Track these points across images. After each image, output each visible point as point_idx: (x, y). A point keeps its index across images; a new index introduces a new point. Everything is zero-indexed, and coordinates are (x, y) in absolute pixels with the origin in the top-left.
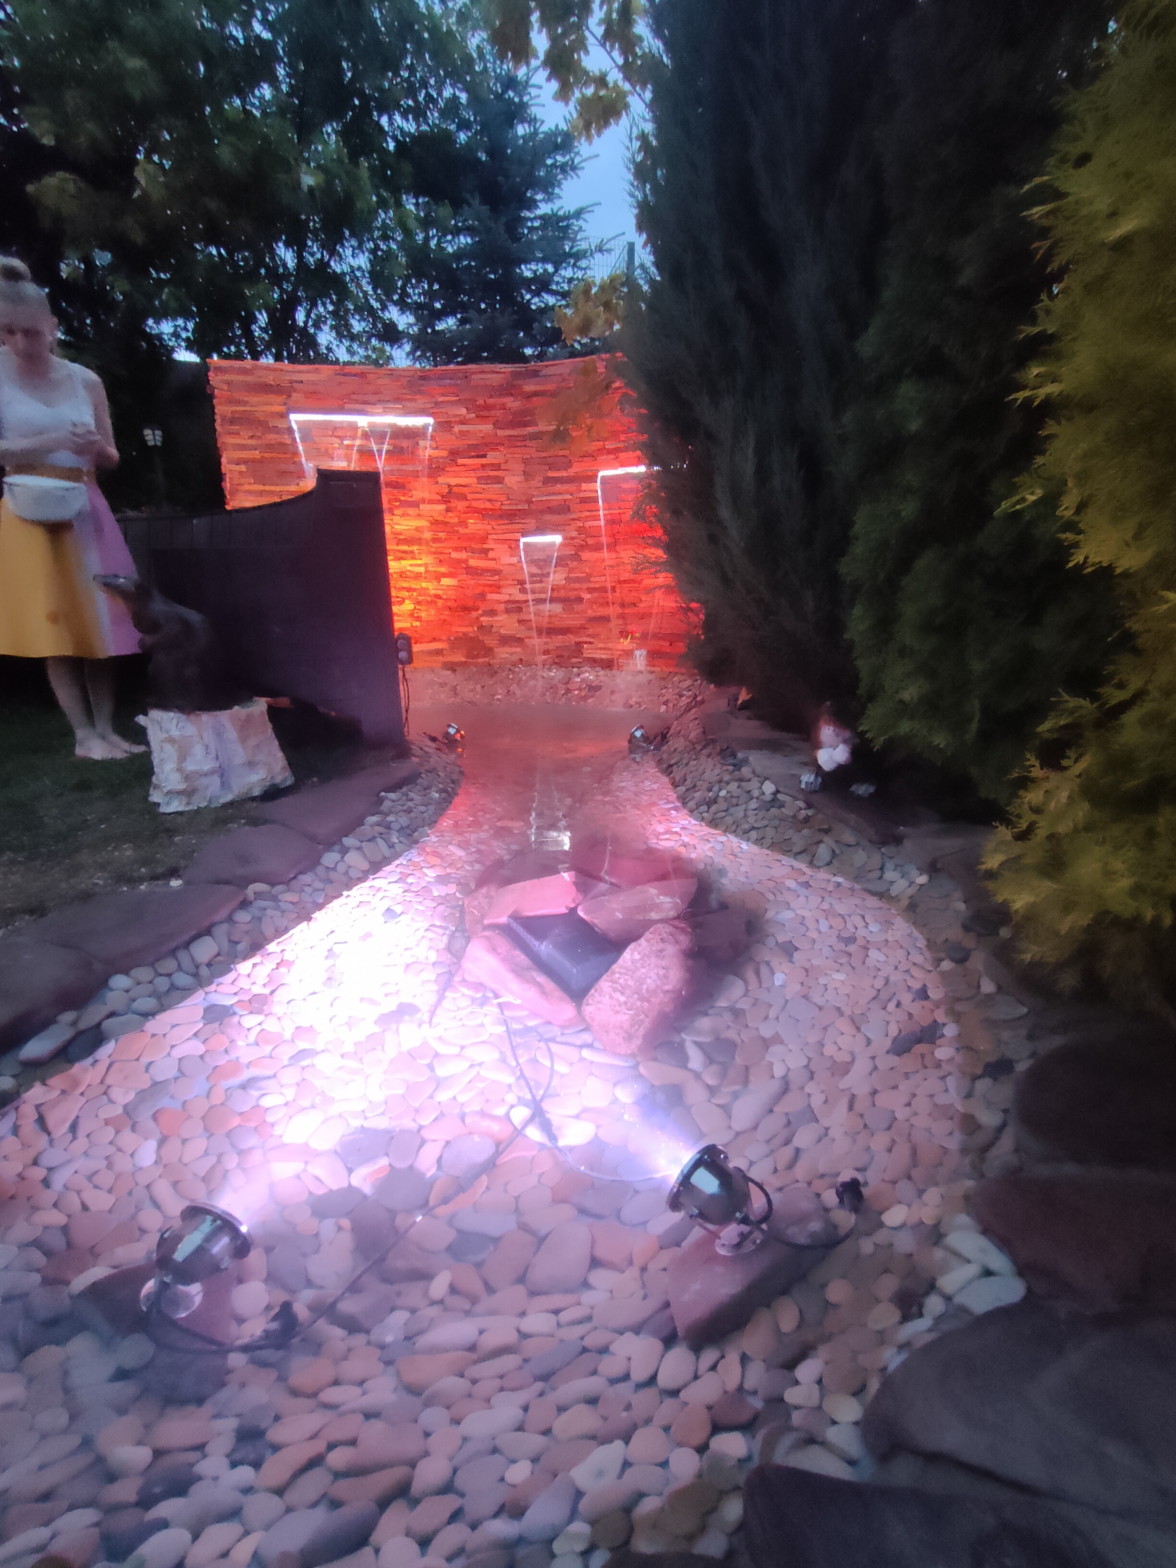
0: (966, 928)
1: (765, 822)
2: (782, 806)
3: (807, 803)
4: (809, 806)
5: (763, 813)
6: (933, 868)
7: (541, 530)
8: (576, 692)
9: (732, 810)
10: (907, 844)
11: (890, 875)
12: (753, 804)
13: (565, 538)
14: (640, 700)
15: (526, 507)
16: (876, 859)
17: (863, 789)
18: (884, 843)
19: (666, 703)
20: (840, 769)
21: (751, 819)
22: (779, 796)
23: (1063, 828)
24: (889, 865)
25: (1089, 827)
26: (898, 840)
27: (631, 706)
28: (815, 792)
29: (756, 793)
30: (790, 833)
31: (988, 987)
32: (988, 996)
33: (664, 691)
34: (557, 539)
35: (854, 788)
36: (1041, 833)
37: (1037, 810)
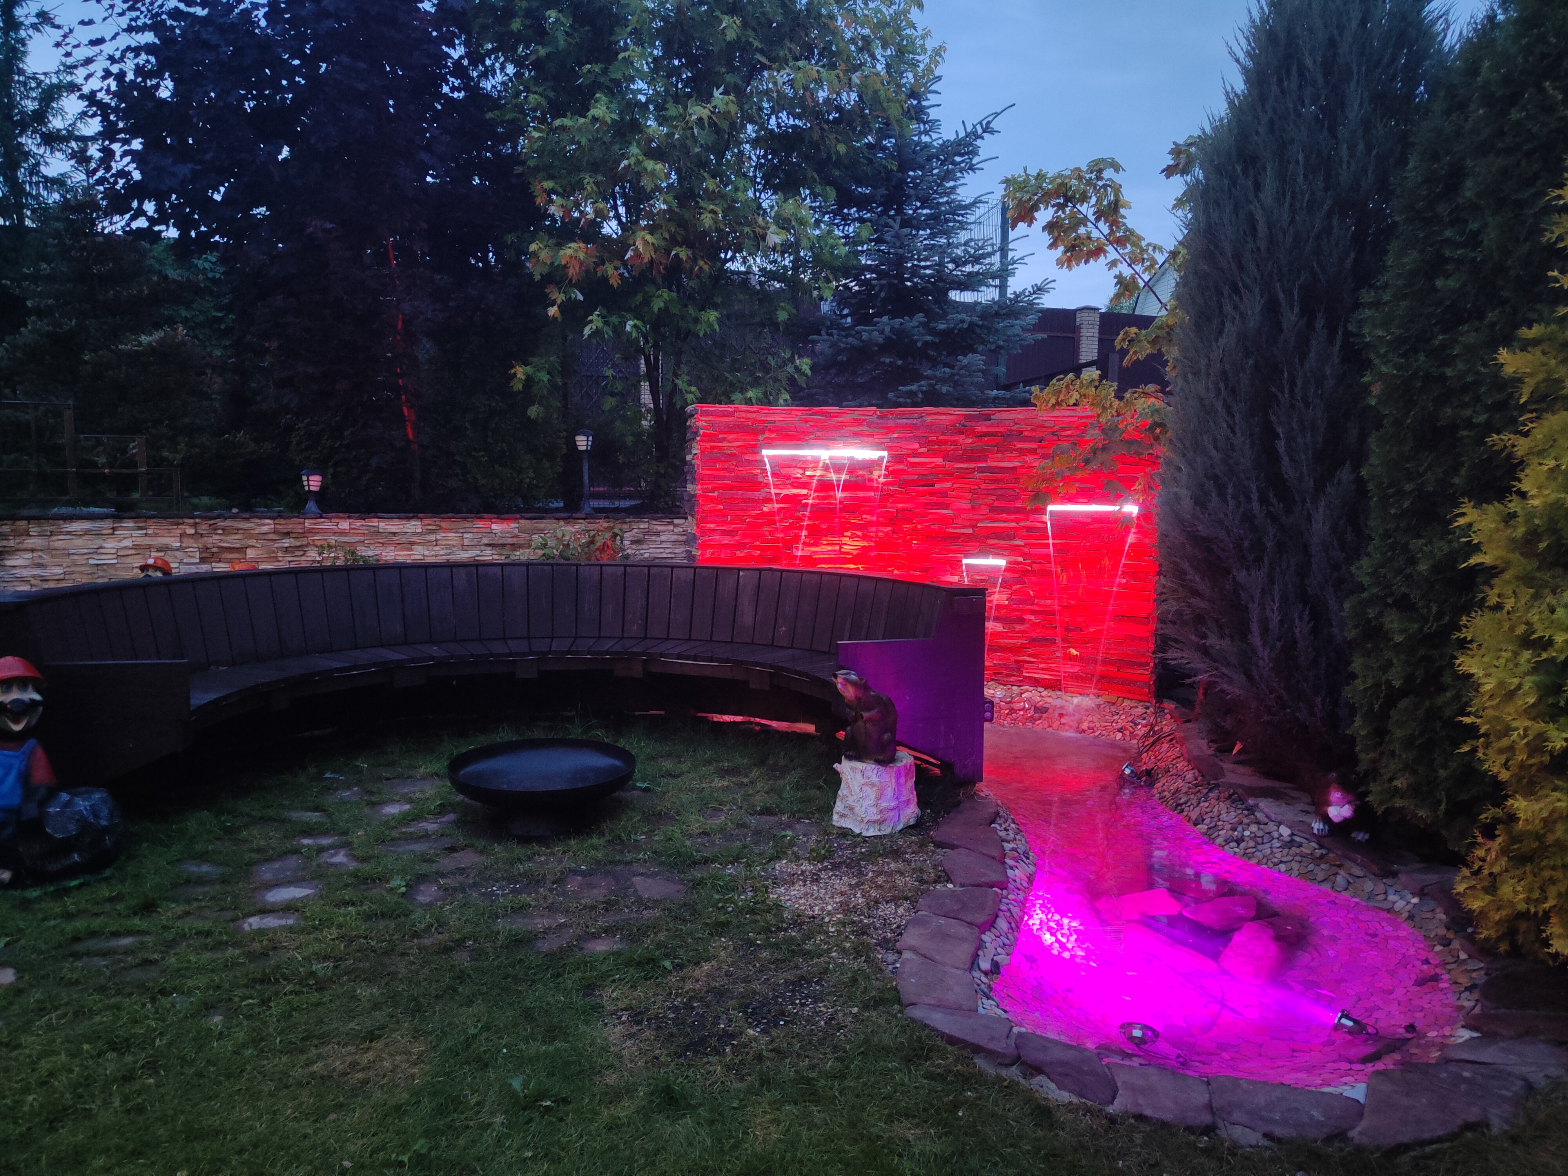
0: (1448, 929)
1: (1290, 858)
2: (1300, 845)
3: (1318, 844)
4: (1321, 847)
5: (1286, 851)
6: (1421, 893)
7: (984, 553)
8: (1021, 713)
9: (1260, 847)
10: (1403, 877)
11: (1392, 897)
12: (1276, 843)
13: (1009, 562)
14: (1092, 725)
15: (970, 531)
16: (1381, 888)
17: (1361, 836)
18: (1384, 876)
19: (1120, 730)
20: (1346, 821)
21: (1278, 855)
22: (1295, 838)
23: (1496, 870)
24: (1391, 891)
25: (1506, 871)
26: (1394, 874)
27: (1084, 731)
28: (1325, 836)
29: (1276, 835)
30: (1311, 867)
31: (1463, 956)
32: (1465, 960)
33: (1116, 717)
34: (1001, 562)
35: (1354, 835)
36: (1486, 872)
37: (1483, 860)
